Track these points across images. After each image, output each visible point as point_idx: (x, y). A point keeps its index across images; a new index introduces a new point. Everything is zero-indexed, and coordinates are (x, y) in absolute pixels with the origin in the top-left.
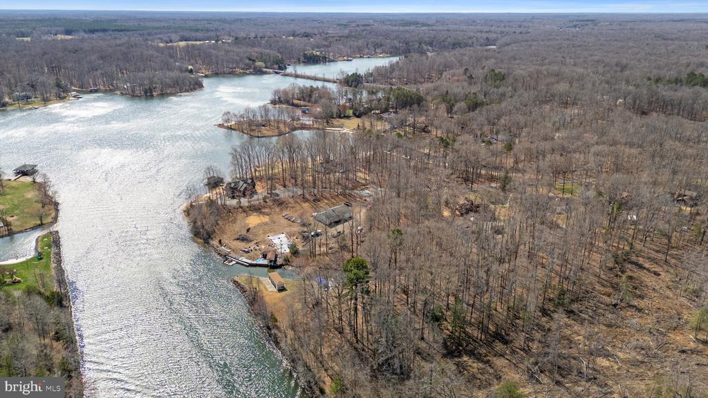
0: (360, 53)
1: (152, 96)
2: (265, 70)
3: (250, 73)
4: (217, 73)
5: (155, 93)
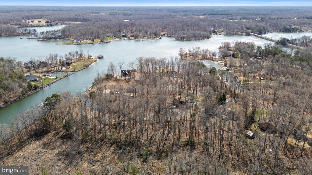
3: (243, 35)
4: (227, 34)
5: (185, 39)
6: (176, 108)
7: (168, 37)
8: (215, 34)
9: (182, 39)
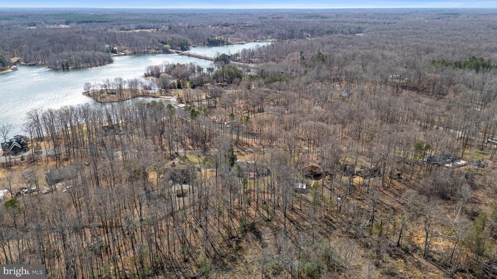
0: (254, 38)
1: (68, 69)
2: (170, 50)
3: (160, 53)
4: (135, 53)
5: (70, 67)
6: (174, 184)
7: (30, 65)
8: (116, 55)
9: (65, 68)
